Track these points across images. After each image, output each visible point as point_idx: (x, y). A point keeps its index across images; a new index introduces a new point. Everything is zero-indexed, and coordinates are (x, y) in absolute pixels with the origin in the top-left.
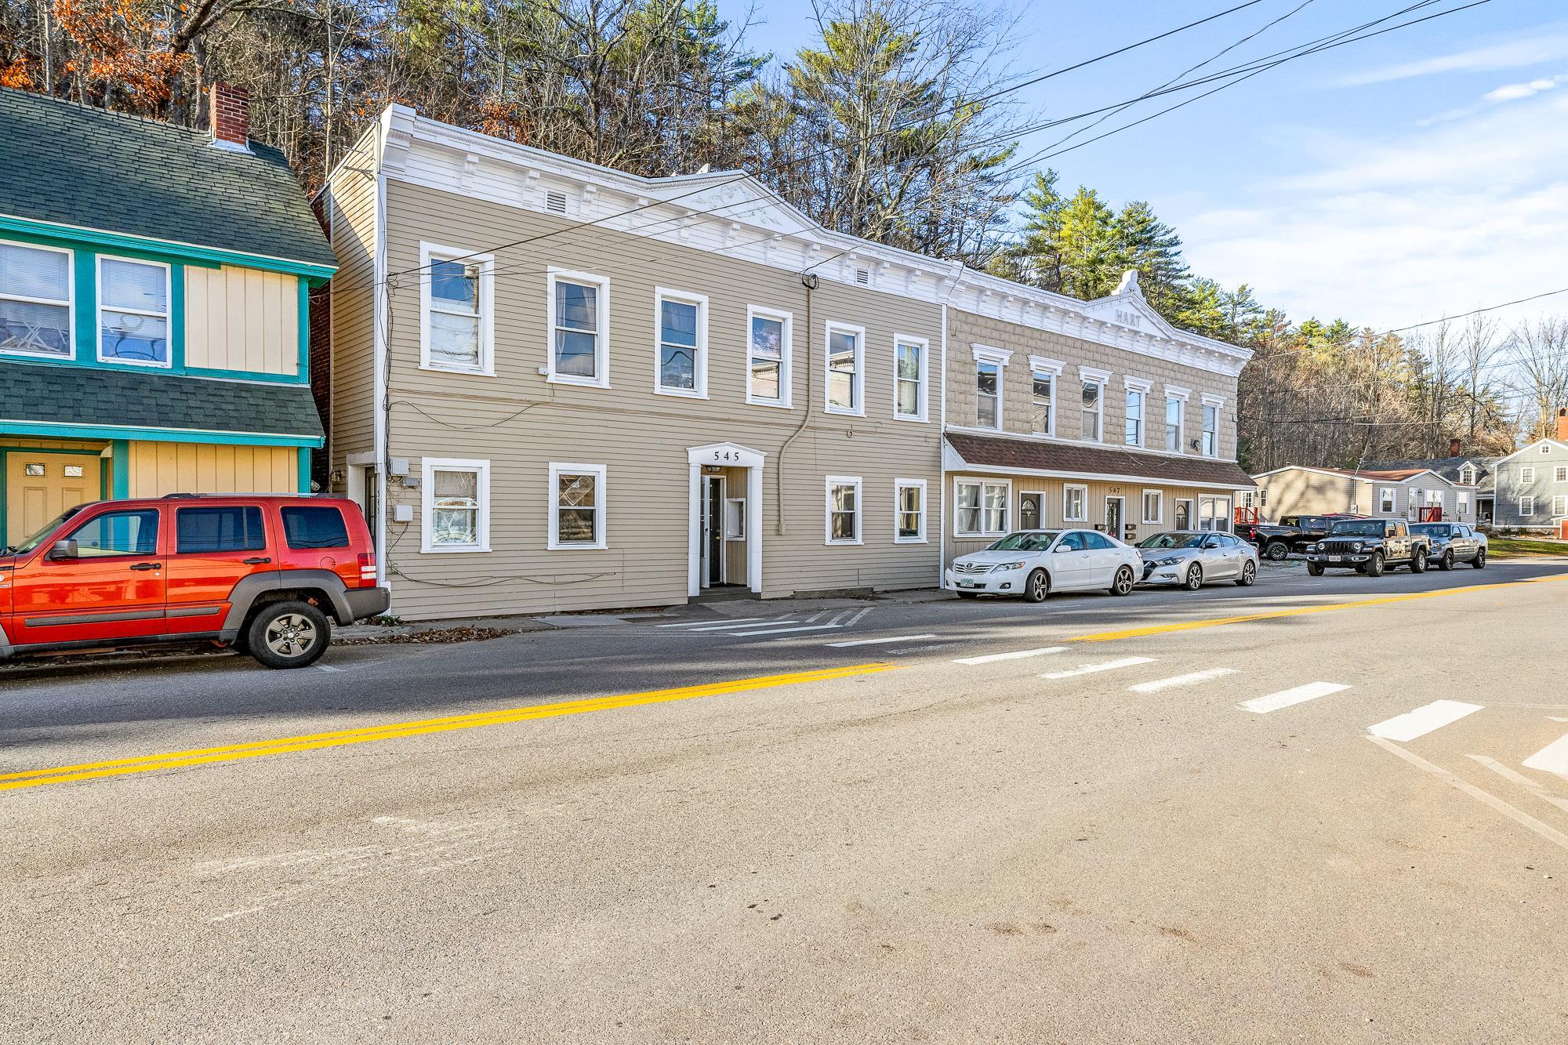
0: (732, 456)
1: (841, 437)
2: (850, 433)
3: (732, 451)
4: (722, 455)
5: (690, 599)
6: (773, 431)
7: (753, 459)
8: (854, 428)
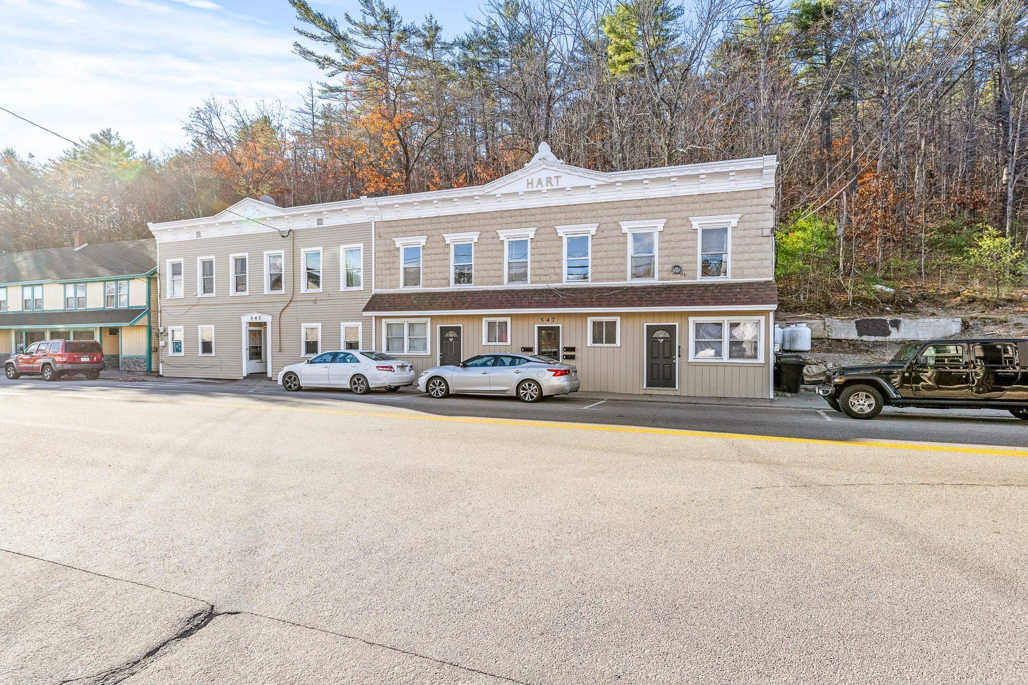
0: (258, 318)
1: (310, 304)
2: (315, 301)
3: (258, 315)
4: (254, 318)
5: (244, 377)
6: (276, 305)
7: (267, 319)
8: (317, 299)
